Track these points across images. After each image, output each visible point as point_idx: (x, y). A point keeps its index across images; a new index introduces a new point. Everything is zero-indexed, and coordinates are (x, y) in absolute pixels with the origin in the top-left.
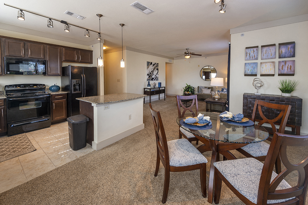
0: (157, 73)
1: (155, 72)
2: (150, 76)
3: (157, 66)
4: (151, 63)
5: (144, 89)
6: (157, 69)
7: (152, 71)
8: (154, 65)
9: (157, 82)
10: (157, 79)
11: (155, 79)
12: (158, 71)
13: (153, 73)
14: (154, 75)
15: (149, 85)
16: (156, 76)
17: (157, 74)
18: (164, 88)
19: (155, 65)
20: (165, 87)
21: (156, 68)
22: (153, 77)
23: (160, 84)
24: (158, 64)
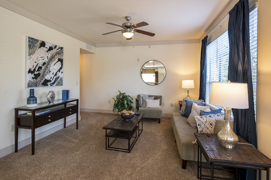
0: (61, 68)
1: (54, 67)
2: (36, 76)
3: (58, 53)
4: (43, 44)
5: (17, 110)
6: (61, 60)
7: (44, 64)
8: (51, 49)
9: (58, 90)
10: (58, 81)
11: (53, 83)
12: (62, 65)
13: (47, 67)
14: (51, 73)
15: (32, 98)
16: (56, 75)
17: (59, 71)
18: (75, 103)
19: (55, 51)
20: (77, 100)
21: (57, 57)
22: (48, 77)
23: (66, 93)
24: (62, 48)
